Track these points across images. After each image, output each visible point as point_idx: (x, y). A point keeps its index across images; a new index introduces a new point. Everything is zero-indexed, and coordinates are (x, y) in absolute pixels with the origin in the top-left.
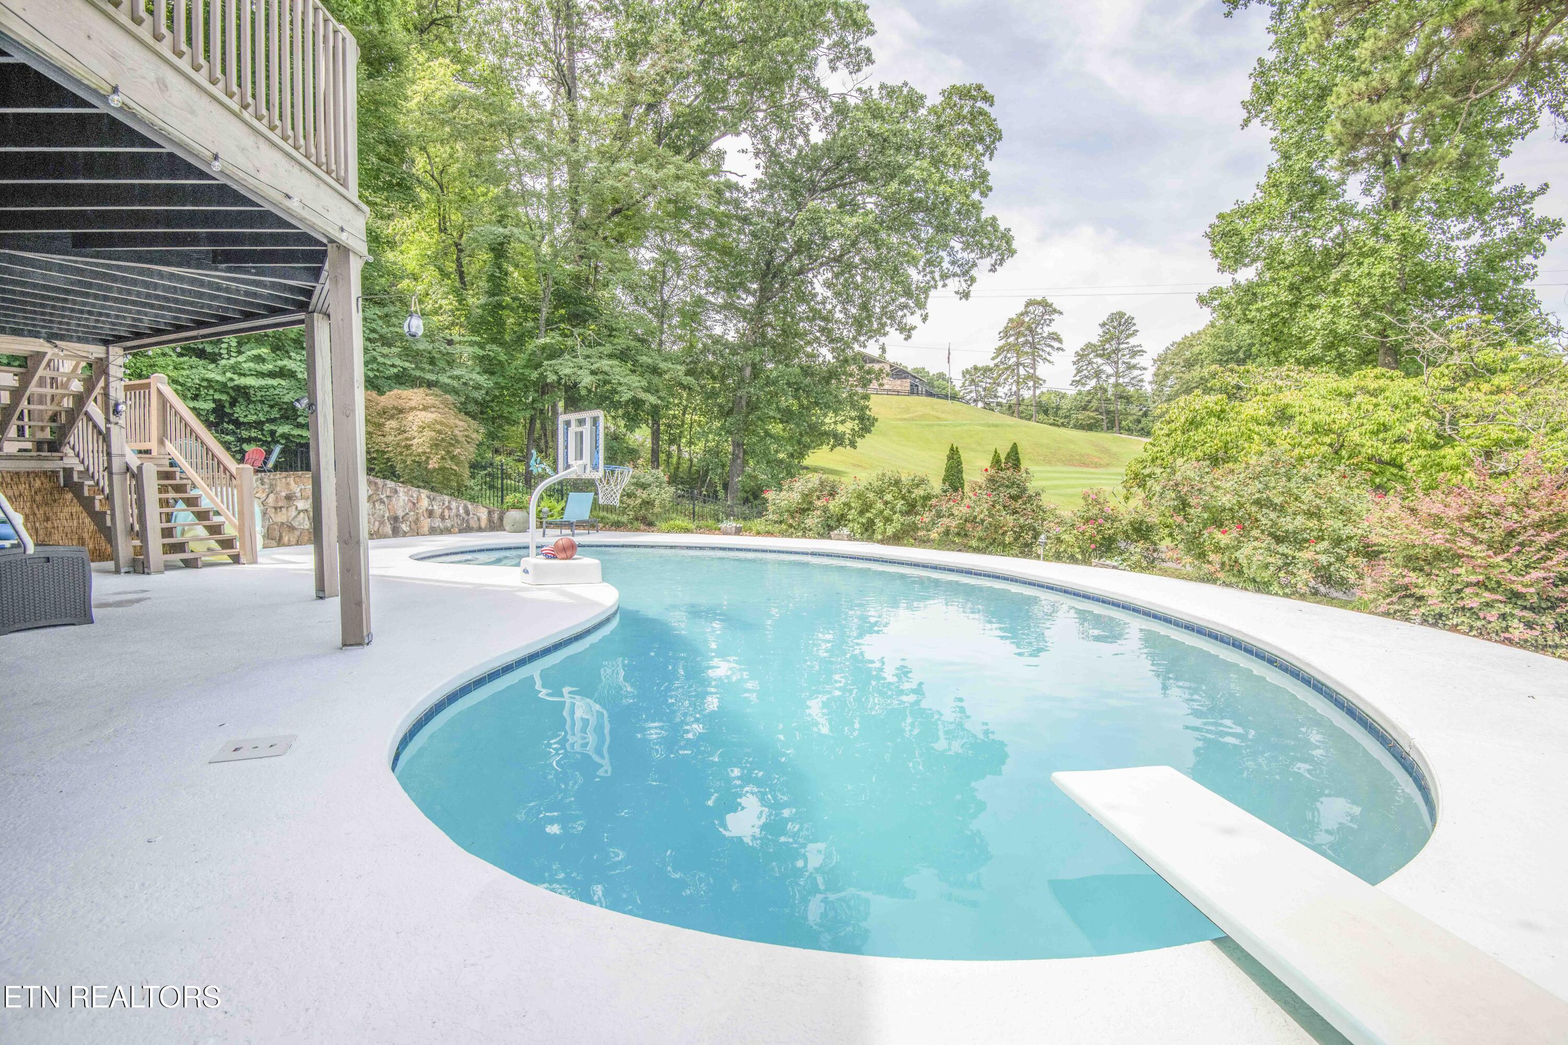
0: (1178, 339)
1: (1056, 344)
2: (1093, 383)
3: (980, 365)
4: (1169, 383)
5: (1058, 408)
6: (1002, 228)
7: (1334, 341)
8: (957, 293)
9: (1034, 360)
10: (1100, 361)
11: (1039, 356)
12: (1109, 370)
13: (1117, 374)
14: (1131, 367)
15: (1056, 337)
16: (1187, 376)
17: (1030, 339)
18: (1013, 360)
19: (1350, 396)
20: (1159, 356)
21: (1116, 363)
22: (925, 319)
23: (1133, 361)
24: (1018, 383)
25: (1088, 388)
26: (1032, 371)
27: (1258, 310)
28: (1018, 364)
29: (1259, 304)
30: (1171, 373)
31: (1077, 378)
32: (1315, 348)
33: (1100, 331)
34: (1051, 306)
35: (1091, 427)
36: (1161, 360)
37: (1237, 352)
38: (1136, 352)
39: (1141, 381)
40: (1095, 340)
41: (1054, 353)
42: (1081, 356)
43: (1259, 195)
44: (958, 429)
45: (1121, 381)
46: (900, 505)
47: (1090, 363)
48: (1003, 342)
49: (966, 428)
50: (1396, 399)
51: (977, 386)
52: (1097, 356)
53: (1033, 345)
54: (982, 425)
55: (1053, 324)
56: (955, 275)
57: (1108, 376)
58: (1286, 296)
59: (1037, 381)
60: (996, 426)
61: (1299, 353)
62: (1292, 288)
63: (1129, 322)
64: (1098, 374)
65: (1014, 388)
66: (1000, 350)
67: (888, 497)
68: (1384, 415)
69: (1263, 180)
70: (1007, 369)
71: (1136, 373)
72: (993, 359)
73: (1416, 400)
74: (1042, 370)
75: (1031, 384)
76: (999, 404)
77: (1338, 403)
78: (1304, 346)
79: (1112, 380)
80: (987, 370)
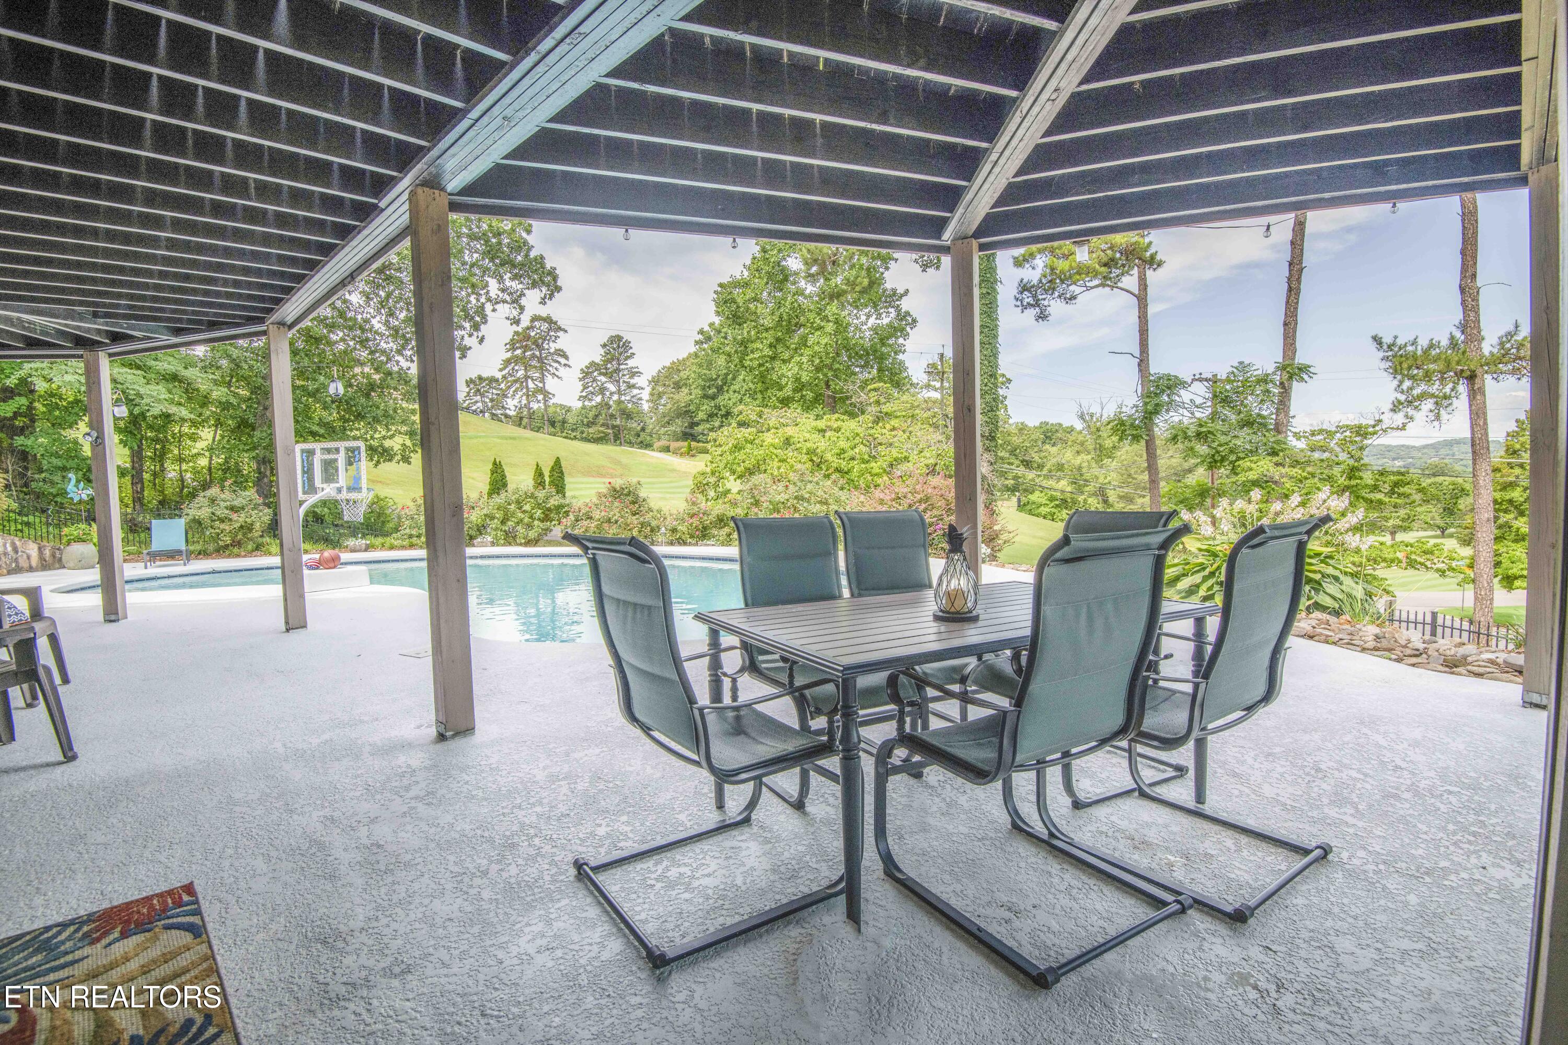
0: (668, 364)
1: (563, 361)
2: (598, 399)
3: (485, 375)
4: (663, 402)
5: (564, 422)
6: (548, 266)
7: (800, 386)
8: (508, 318)
9: (543, 375)
10: (603, 379)
11: (547, 370)
12: (612, 387)
13: (619, 392)
14: (631, 386)
15: (562, 353)
16: (676, 397)
17: (537, 353)
18: (521, 373)
19: (823, 431)
20: (653, 378)
21: (618, 381)
22: (481, 340)
23: (632, 381)
24: (528, 396)
25: (594, 403)
26: (541, 385)
27: (751, 360)
28: (527, 377)
29: (752, 356)
30: (664, 393)
31: (584, 394)
32: (788, 391)
33: (602, 351)
34: (555, 323)
35: (600, 440)
36: (655, 381)
37: (716, 379)
38: (634, 373)
39: (641, 399)
40: (598, 359)
41: (562, 369)
42: (587, 373)
43: (746, 273)
44: (475, 441)
45: (623, 398)
46: (538, 513)
47: (595, 380)
48: (509, 355)
49: (482, 440)
50: (848, 434)
51: (482, 395)
52: (601, 374)
53: (540, 359)
54: (498, 437)
55: (558, 341)
56: (505, 302)
57: (612, 394)
58: (768, 352)
59: (547, 394)
60: (514, 438)
61: (779, 394)
62: (771, 346)
63: (627, 345)
64: (602, 390)
65: (524, 402)
66: (507, 362)
67: (527, 507)
68: (843, 444)
69: (748, 262)
70: (516, 381)
71: (635, 392)
72: (501, 370)
73: (858, 435)
74: (551, 384)
75: (540, 397)
76: (506, 416)
77: (816, 436)
78: (781, 389)
79: (615, 397)
80: (492, 380)
